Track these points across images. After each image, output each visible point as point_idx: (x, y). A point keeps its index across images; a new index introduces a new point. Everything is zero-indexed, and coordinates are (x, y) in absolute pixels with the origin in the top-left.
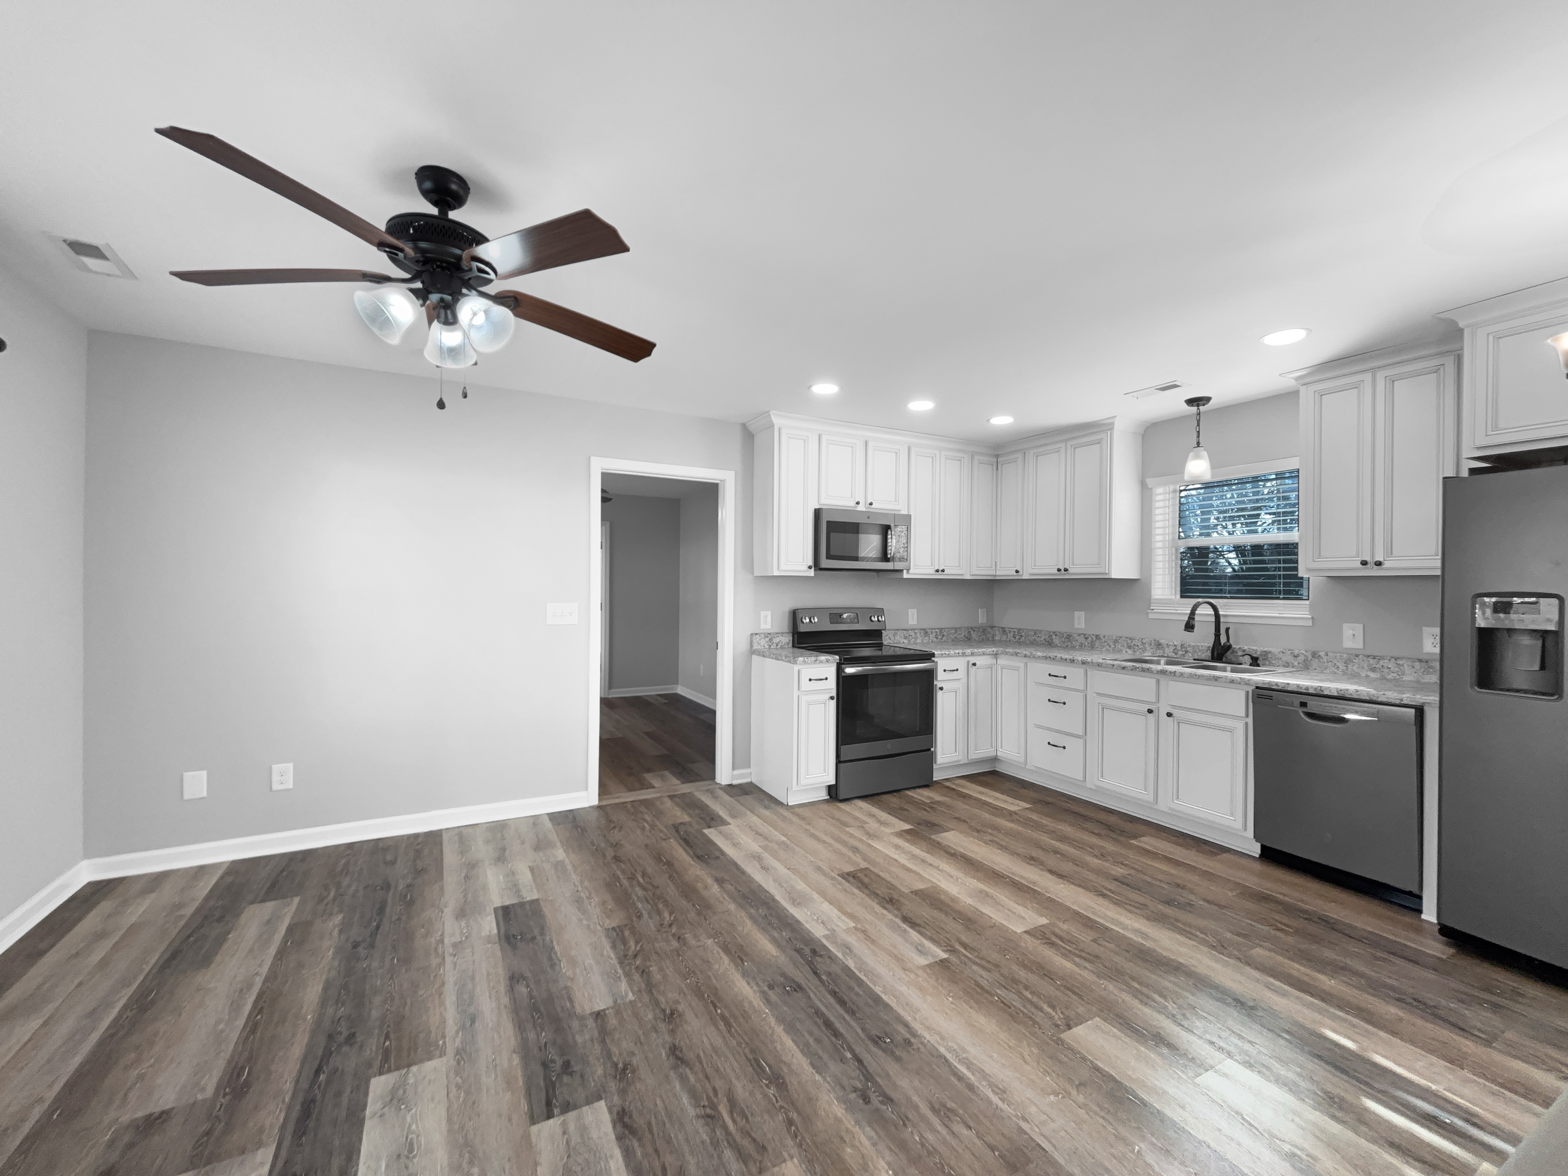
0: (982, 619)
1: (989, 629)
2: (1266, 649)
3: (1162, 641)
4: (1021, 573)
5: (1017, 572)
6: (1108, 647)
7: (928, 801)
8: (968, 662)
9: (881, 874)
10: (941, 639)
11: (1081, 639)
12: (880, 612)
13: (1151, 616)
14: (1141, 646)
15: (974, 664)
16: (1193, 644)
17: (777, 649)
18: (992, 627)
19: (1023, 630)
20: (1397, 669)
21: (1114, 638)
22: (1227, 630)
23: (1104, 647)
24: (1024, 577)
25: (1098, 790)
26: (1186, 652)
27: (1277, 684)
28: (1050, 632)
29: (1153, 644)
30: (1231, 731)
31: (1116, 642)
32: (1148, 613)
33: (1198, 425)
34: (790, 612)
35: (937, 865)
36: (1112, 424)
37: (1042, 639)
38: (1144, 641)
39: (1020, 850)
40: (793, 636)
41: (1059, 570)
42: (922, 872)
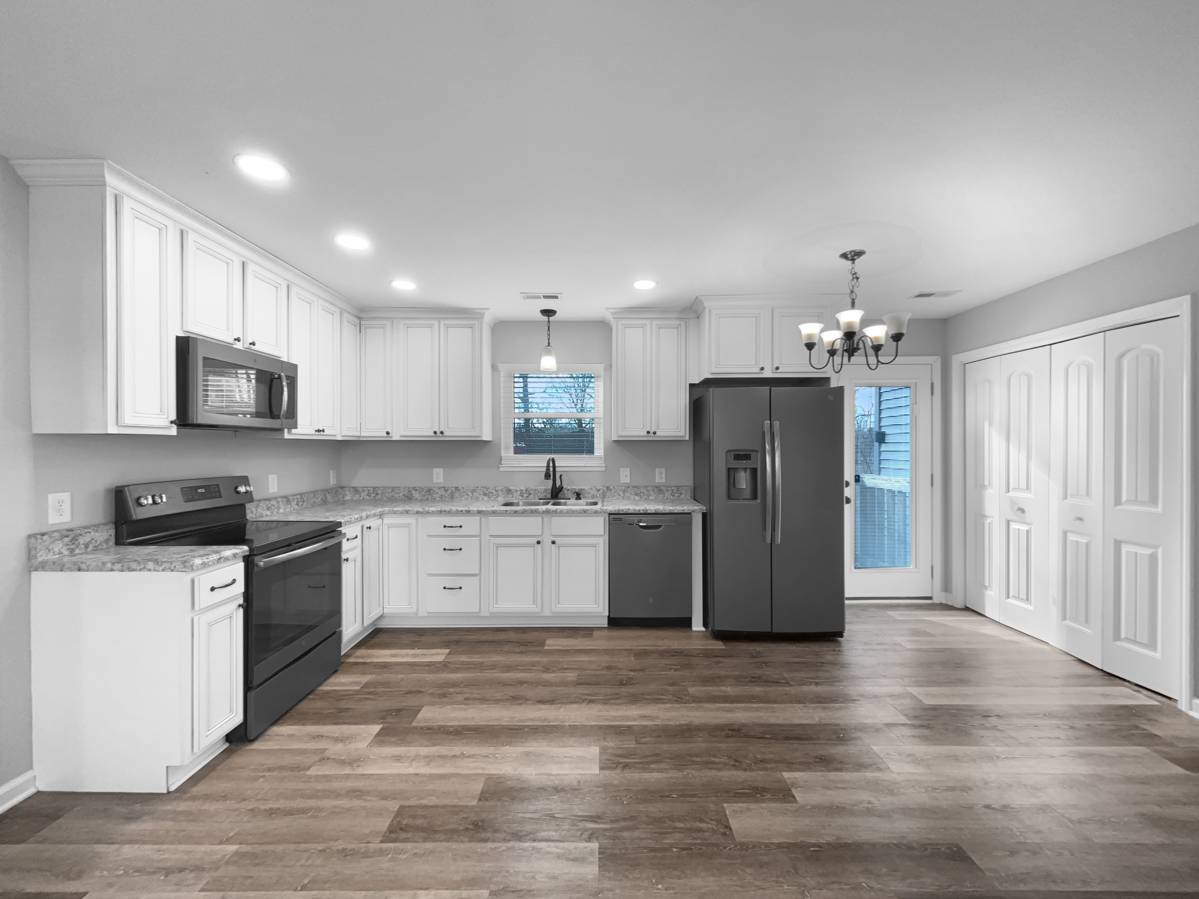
0: (332, 482)
1: (340, 489)
2: (581, 488)
3: (511, 488)
4: (390, 435)
5: (388, 433)
6: (466, 497)
7: (358, 688)
8: (362, 526)
9: (424, 802)
10: (302, 505)
11: (442, 492)
12: (244, 480)
13: (501, 469)
14: (495, 493)
15: (370, 528)
16: (534, 488)
17: (86, 553)
18: (342, 488)
19: (379, 487)
20: (647, 493)
21: (472, 488)
22: (561, 476)
23: (463, 496)
24: (393, 439)
25: (494, 616)
26: (530, 494)
27: (623, 510)
28: (409, 488)
29: (504, 491)
30: (594, 546)
31: (473, 491)
32: (499, 467)
33: (549, 330)
34: (108, 491)
35: (459, 753)
36: (483, 314)
37: (401, 494)
38: (497, 489)
39: (498, 696)
40: (117, 529)
41: (435, 433)
42: (459, 771)
